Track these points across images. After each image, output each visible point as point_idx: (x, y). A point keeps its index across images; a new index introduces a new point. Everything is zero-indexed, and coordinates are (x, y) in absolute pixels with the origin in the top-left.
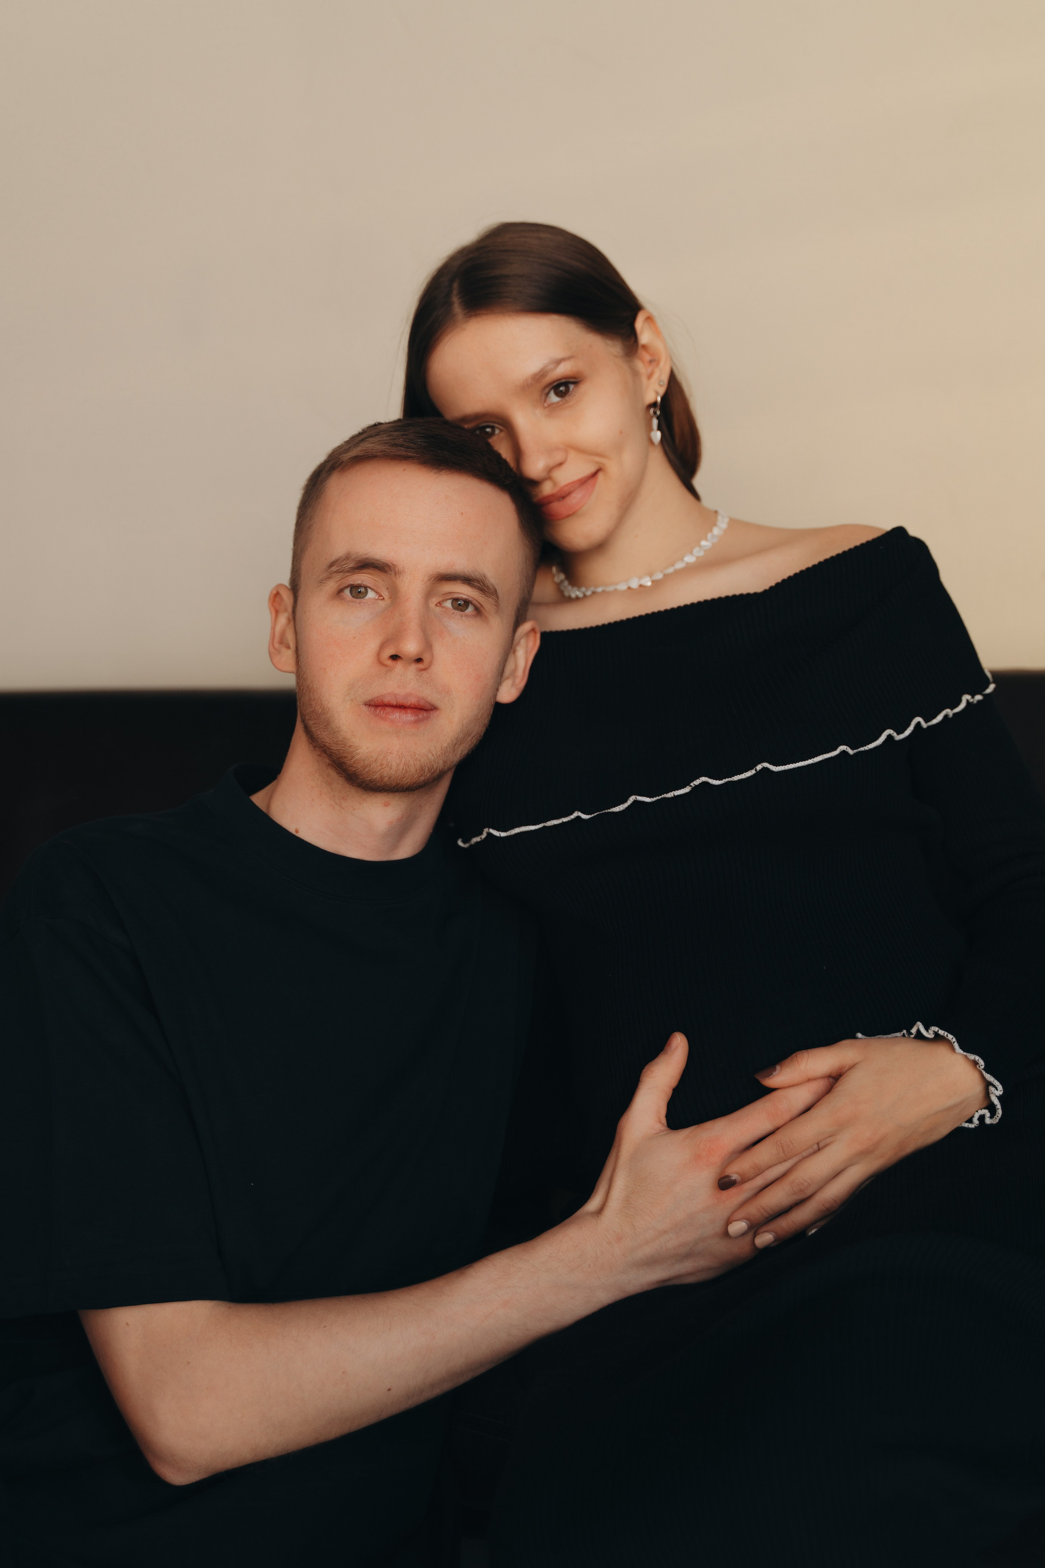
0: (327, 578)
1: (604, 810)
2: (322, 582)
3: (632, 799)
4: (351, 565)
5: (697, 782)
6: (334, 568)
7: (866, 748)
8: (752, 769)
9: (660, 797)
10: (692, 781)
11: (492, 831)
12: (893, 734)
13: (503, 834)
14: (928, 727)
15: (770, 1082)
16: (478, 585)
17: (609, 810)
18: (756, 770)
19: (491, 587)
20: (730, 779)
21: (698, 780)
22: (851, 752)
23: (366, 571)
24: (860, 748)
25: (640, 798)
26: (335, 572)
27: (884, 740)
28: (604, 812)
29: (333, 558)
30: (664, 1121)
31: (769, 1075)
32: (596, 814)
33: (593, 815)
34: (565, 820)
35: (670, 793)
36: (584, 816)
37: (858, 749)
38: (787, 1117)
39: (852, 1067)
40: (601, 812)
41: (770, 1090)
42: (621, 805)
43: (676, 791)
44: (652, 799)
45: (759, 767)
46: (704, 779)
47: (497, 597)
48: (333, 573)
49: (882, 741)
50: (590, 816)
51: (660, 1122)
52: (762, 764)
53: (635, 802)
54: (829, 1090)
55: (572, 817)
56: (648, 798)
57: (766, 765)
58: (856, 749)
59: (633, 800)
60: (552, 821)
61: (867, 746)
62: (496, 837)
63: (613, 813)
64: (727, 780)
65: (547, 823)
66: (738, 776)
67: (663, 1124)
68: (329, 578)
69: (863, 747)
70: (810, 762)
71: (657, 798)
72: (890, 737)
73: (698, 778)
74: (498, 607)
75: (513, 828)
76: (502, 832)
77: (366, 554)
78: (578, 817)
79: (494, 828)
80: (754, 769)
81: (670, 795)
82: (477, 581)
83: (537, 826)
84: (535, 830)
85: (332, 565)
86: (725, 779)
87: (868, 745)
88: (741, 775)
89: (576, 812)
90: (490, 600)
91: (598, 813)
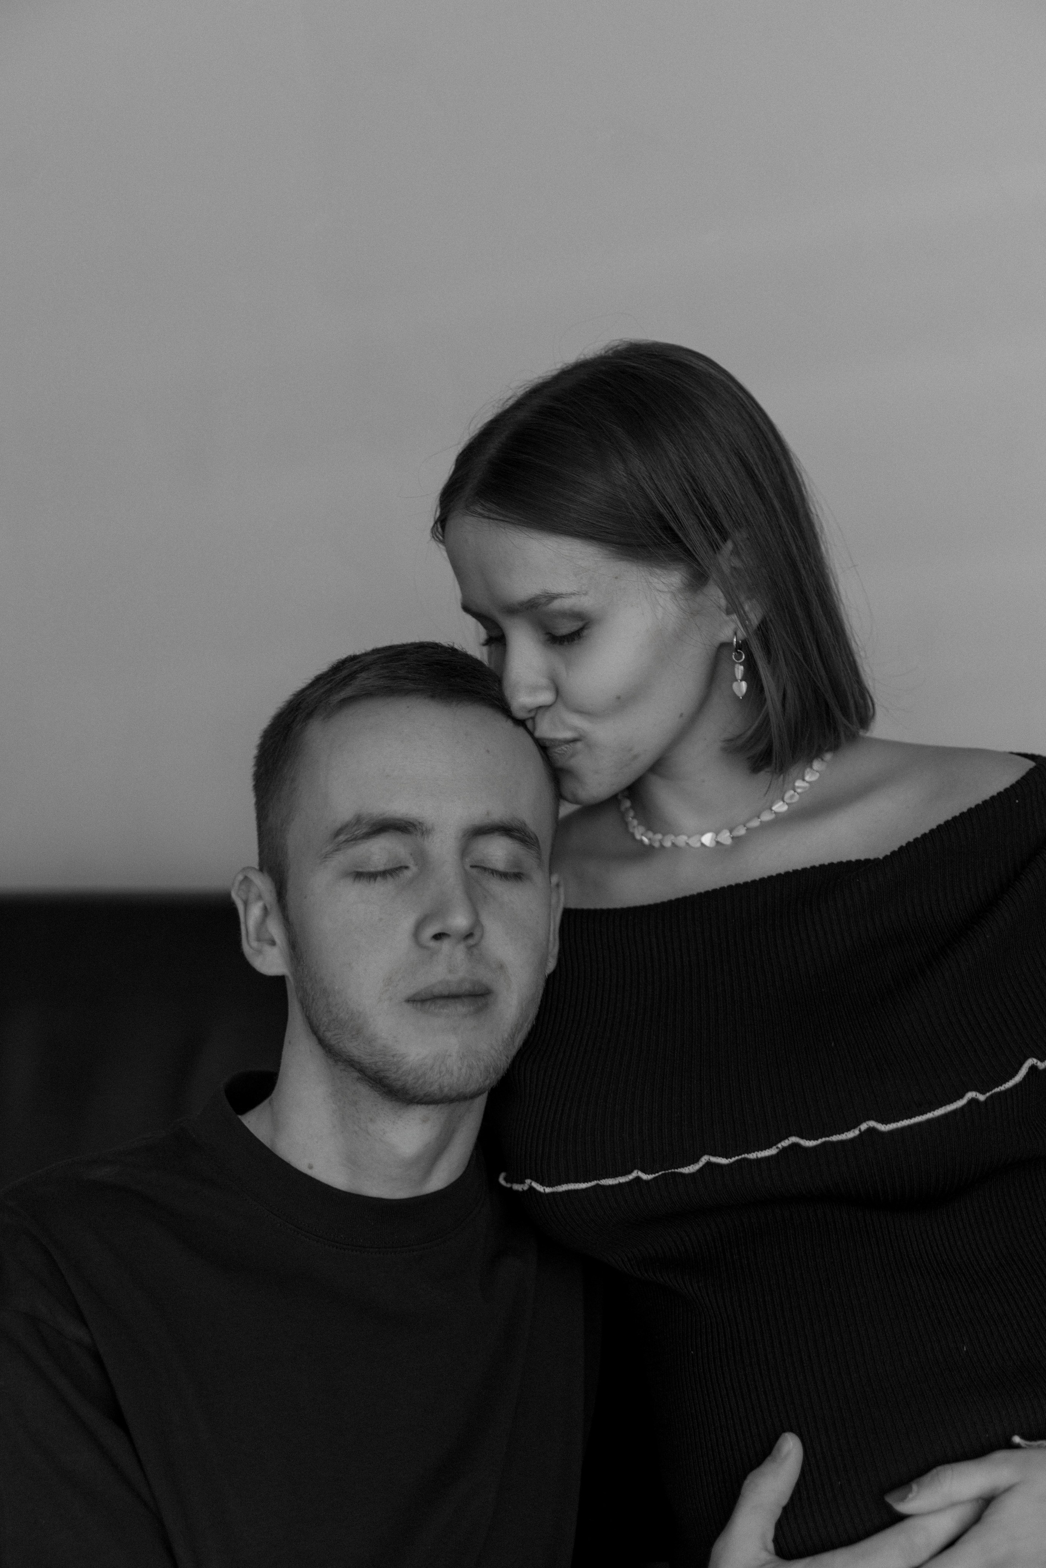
0: (333, 851)
1: (671, 1169)
2: (326, 857)
3: (704, 1159)
4: (364, 831)
5: (785, 1143)
6: (342, 838)
7: (1002, 1088)
8: (854, 1127)
9: (740, 1157)
10: (780, 1141)
11: (535, 1185)
12: (1037, 1063)
13: (548, 1190)
15: (903, 1508)
16: (518, 835)
17: (676, 1170)
18: (860, 1130)
19: (532, 836)
20: (827, 1139)
21: (786, 1141)
22: (982, 1098)
23: (383, 835)
24: (994, 1088)
25: (714, 1159)
26: (344, 841)
27: (1025, 1074)
28: (670, 1171)
29: (338, 825)
30: (771, 1546)
31: (903, 1499)
32: (660, 1173)
33: (657, 1175)
34: (622, 1180)
35: (753, 1153)
36: (645, 1177)
37: (991, 1090)
38: (925, 1555)
39: (1008, 1490)
40: (667, 1172)
41: (901, 1518)
42: (692, 1165)
43: (760, 1152)
44: (729, 1159)
45: (864, 1127)
46: (794, 1139)
47: (539, 847)
48: (341, 844)
49: (1023, 1076)
50: (653, 1176)
51: (766, 1550)
52: (867, 1122)
53: (709, 1164)
54: (977, 1519)
55: (631, 1177)
56: (725, 1159)
57: (872, 1124)
58: (989, 1092)
59: (706, 1161)
60: (606, 1180)
61: (1004, 1085)
62: (540, 1193)
63: (682, 1174)
64: (824, 1139)
65: (601, 1181)
66: (838, 1135)
67: (769, 1552)
68: (337, 850)
69: (998, 1087)
70: (929, 1115)
71: (737, 1158)
72: (1033, 1068)
73: (786, 1137)
74: (539, 859)
75: (559, 1183)
76: (547, 1187)
77: (381, 815)
78: (638, 1178)
79: (537, 1181)
80: (858, 1129)
81: (752, 1156)
82: (517, 830)
83: (589, 1183)
84: (587, 1189)
85: (338, 833)
86: (821, 1138)
87: (1005, 1083)
88: (842, 1135)
89: (635, 1171)
90: (533, 852)
91: (663, 1172)
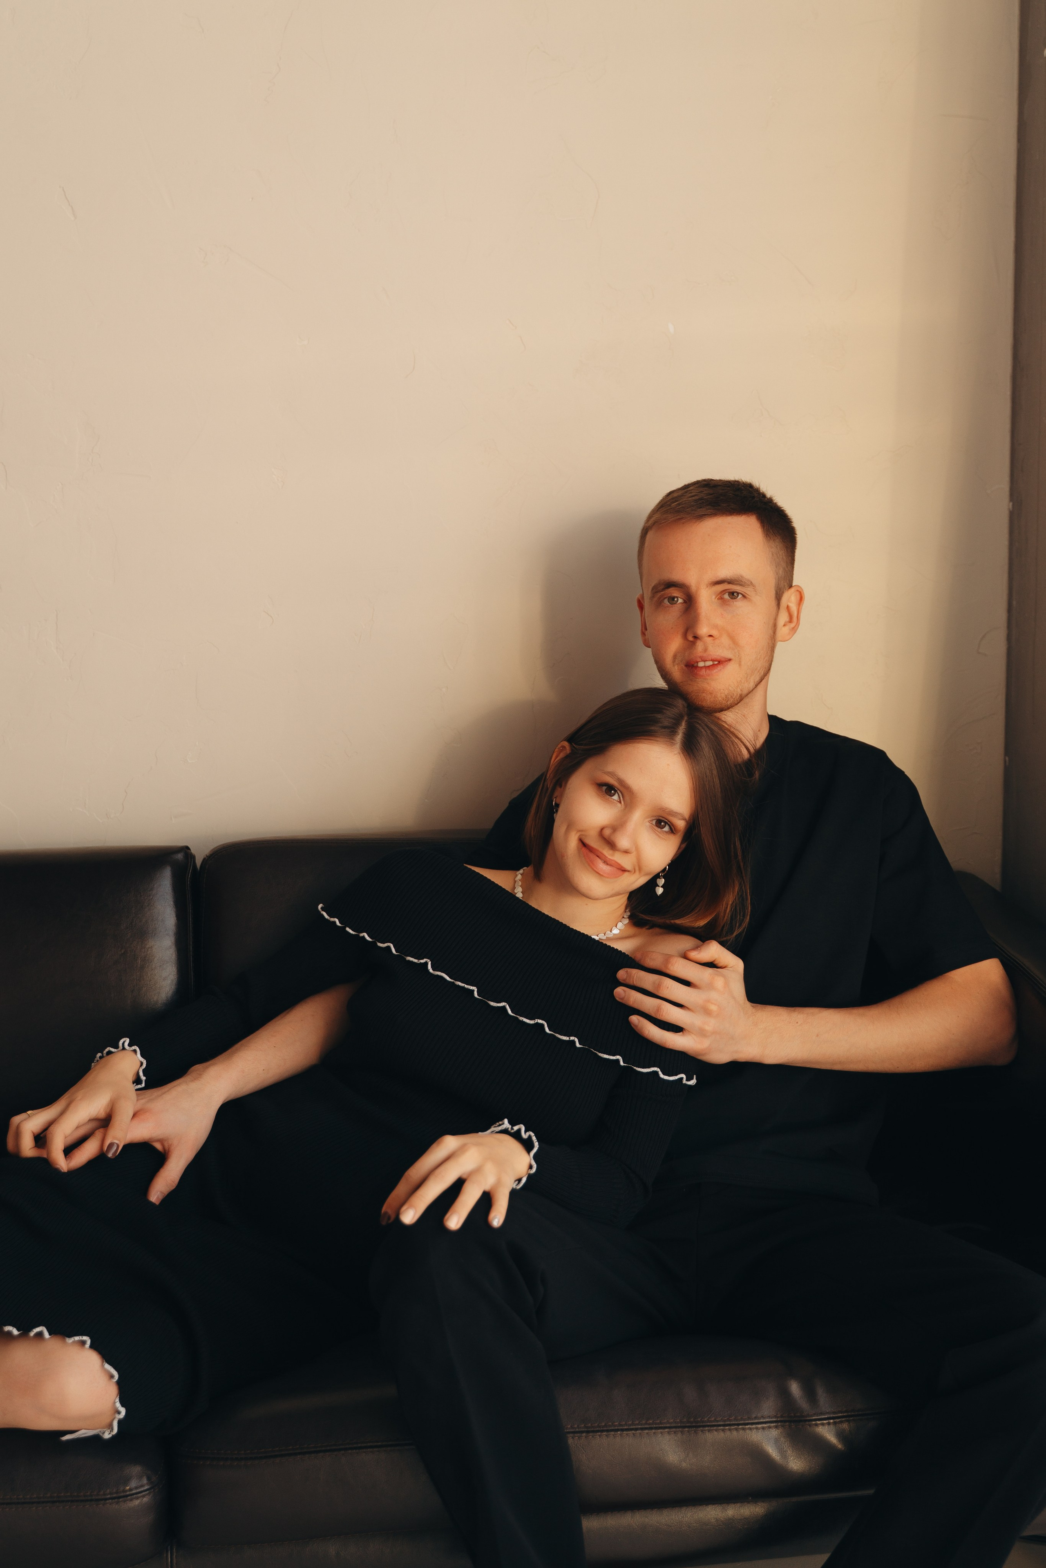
14: (685, 1084)
